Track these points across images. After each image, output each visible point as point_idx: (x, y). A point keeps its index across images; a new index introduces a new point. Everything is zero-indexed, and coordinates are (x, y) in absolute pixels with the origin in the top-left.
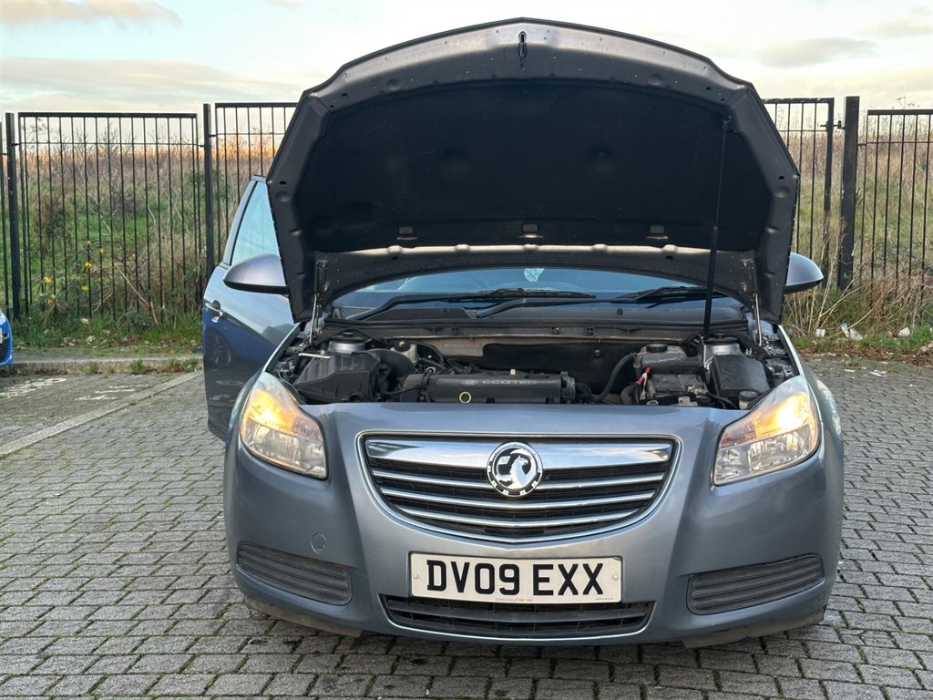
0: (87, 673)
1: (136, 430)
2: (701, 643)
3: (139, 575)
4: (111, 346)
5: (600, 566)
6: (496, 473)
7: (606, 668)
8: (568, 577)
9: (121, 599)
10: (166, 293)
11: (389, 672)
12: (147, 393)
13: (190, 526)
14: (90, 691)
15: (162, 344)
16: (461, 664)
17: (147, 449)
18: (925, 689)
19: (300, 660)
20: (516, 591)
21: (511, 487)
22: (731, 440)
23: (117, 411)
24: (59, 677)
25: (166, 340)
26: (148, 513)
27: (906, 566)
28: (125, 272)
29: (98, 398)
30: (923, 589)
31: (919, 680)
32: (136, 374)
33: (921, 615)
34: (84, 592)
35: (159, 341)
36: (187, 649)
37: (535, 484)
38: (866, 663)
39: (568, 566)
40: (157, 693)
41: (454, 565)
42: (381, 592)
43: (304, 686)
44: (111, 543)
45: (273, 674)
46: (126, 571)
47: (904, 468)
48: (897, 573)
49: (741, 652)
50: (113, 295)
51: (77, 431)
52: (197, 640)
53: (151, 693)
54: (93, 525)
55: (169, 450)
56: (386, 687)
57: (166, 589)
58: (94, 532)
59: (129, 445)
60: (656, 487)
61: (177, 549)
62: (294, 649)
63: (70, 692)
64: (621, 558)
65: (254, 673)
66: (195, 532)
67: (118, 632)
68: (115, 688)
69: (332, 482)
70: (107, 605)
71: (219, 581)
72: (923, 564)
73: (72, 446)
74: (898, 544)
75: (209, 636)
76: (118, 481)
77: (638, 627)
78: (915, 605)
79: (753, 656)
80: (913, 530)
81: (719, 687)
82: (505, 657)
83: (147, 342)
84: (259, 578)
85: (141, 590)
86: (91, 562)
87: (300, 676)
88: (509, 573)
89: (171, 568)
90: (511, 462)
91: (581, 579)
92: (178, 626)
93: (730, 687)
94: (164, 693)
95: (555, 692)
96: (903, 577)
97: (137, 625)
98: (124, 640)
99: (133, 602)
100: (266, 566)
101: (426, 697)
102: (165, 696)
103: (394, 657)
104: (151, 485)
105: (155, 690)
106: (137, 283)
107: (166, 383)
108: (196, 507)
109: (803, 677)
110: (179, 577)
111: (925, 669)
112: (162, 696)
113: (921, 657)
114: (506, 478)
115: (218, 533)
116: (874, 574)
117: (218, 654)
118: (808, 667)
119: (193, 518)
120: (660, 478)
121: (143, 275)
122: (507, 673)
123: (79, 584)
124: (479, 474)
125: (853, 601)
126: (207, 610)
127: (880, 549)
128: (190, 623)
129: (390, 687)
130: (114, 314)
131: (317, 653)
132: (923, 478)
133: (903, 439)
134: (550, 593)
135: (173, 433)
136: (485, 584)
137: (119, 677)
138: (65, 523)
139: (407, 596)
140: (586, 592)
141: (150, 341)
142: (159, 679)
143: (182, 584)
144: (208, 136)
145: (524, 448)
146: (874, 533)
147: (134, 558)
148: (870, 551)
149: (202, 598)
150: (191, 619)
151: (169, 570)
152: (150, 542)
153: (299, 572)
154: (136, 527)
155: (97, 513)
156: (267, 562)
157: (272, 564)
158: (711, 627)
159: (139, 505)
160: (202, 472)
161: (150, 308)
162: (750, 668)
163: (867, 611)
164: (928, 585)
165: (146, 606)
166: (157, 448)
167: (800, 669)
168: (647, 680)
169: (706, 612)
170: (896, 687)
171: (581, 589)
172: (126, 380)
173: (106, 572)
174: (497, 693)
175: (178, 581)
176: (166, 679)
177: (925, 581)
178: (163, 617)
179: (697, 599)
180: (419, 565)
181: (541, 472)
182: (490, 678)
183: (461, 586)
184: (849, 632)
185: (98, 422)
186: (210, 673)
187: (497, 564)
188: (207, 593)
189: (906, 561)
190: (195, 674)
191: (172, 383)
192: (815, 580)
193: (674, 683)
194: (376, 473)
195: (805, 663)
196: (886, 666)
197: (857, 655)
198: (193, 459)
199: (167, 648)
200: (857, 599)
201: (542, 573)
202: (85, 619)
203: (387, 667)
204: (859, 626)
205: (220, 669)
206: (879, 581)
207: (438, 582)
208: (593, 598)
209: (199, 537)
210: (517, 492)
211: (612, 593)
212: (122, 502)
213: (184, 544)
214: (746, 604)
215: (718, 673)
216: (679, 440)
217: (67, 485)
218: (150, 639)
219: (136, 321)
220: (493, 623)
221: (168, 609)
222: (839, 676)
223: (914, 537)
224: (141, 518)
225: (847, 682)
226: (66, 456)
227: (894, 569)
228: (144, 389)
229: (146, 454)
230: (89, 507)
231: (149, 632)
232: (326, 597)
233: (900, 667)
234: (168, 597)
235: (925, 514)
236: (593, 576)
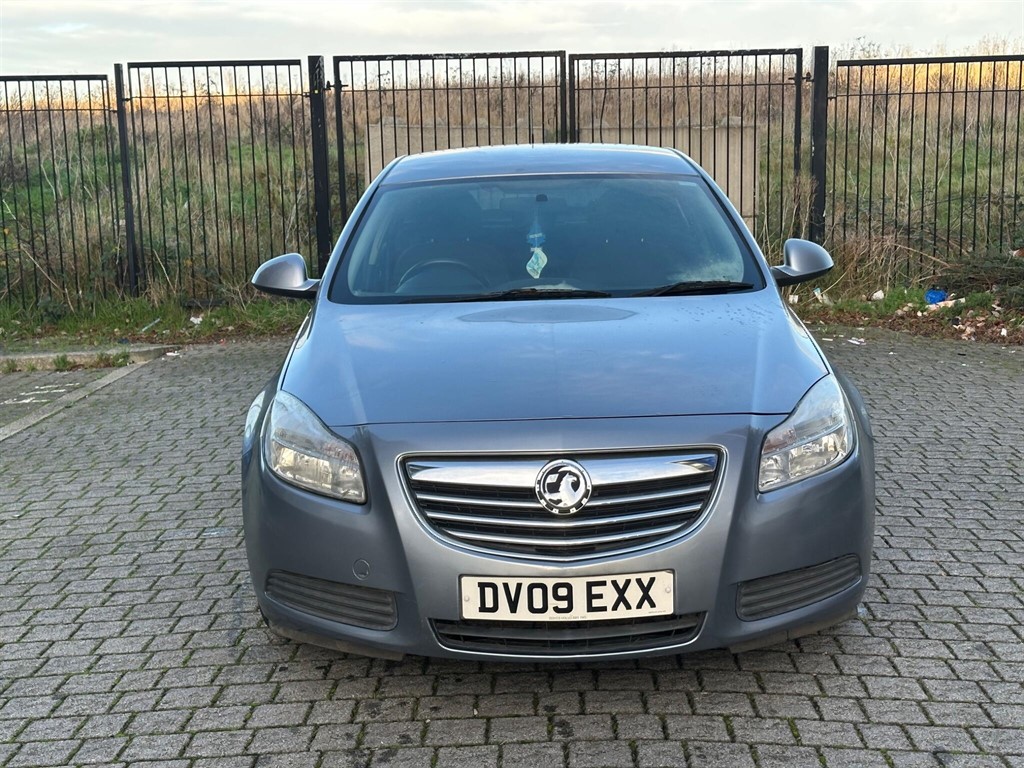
0: (112, 711)
1: (81, 437)
2: (745, 648)
3: (136, 602)
4: (22, 339)
5: (652, 580)
6: (545, 492)
7: (649, 676)
8: (621, 592)
9: (124, 630)
10: (82, 278)
11: (431, 693)
12: (81, 394)
13: (175, 546)
14: (123, 731)
15: (81, 334)
16: (502, 681)
17: (101, 459)
18: (960, 679)
19: (335, 686)
20: (569, 609)
21: (561, 505)
22: (773, 447)
23: (52, 416)
24: (84, 718)
25: (85, 330)
26: (125, 533)
27: (920, 552)
28: (34, 255)
29: (27, 401)
30: (941, 575)
31: (953, 671)
32: (61, 371)
33: (944, 602)
34: (82, 624)
35: (78, 331)
36: (213, 681)
37: (584, 501)
38: (899, 655)
39: (621, 581)
40: (195, 729)
41: (506, 586)
42: (431, 617)
43: (347, 713)
44: (95, 568)
45: (311, 702)
46: (120, 599)
47: (901, 446)
48: (912, 560)
49: (776, 651)
50: (21, 280)
51: (14, 441)
52: (220, 670)
53: (188, 729)
54: (68, 549)
55: (126, 460)
56: (432, 709)
57: (170, 617)
58: (72, 556)
59: (78, 455)
60: (704, 498)
61: (169, 572)
62: (325, 674)
63: (101, 734)
64: (673, 571)
65: (291, 703)
66: (183, 552)
67: (133, 666)
68: (148, 726)
69: (373, 509)
70: (111, 637)
71: (225, 605)
72: (936, 549)
73: (14, 459)
74: (909, 529)
75: (232, 665)
76: (80, 498)
77: (690, 637)
78: (935, 592)
79: (789, 655)
80: (920, 513)
81: (763, 690)
82: (545, 671)
83: (63, 333)
84: (291, 605)
85: (142, 619)
86: (79, 590)
87: (339, 702)
88: (563, 592)
89: (169, 593)
90: (560, 479)
91: (634, 594)
92: (194, 656)
93: (773, 688)
94: (203, 728)
95: (604, 705)
96: (920, 564)
97: (151, 657)
98: (143, 674)
99: (138, 633)
100: (301, 594)
101: (475, 717)
102: (205, 731)
103: (432, 678)
104: (118, 501)
105: (191, 726)
106: (49, 270)
107: (98, 381)
108: (176, 524)
109: (841, 674)
110: (181, 603)
111: (957, 659)
112: (201, 731)
113: (952, 646)
114: (555, 497)
115: (209, 552)
116: (891, 562)
117: (246, 684)
118: (845, 663)
119: (176, 537)
120: (707, 488)
121: (54, 255)
122: (551, 687)
123: (74, 616)
124: (527, 493)
125: (875, 592)
126: (221, 638)
127: (892, 535)
128: (208, 653)
129: (435, 709)
130: (24, 302)
131: (351, 678)
132: (921, 456)
133: (893, 415)
134: (604, 609)
135: (125, 440)
136: (538, 604)
137: (148, 714)
138: (36, 548)
139: (458, 619)
140: (639, 606)
141: (68, 331)
142: (192, 714)
143: (186, 610)
144: (121, 99)
145: (572, 465)
146: (883, 518)
147: (126, 584)
148: (882, 537)
149: (212, 624)
150: (207, 648)
151: (166, 596)
152: (136, 567)
153: (338, 599)
154: (116, 550)
155: (68, 534)
156: (302, 589)
157: (307, 591)
158: (759, 632)
159: (112, 524)
160: (171, 483)
161: (64, 294)
162: (789, 668)
163: (891, 601)
164: (945, 571)
165: (154, 636)
166: (111, 458)
167: (837, 666)
168: (692, 687)
169: (754, 617)
170: (932, 678)
171: (634, 603)
172: (51, 378)
173: (99, 601)
174: (547, 708)
175: (181, 607)
176: (199, 714)
177: (941, 567)
178: (176, 647)
179: (745, 606)
180: (470, 588)
181: (590, 488)
182: (536, 694)
183: (513, 607)
184: (877, 624)
185: (35, 430)
186: (244, 704)
187: (550, 583)
188: (216, 618)
189: (920, 546)
190: (228, 706)
191: (105, 381)
192: (853, 579)
193: (718, 688)
194: (419, 496)
195: (841, 659)
196: (918, 657)
197: (889, 648)
198: (155, 468)
199: (191, 681)
200: (878, 590)
201: (595, 590)
202: (91, 654)
203: (428, 689)
204: (886, 618)
205: (254, 700)
206: (897, 569)
207: (489, 604)
208: (646, 611)
209: (190, 557)
210: (567, 510)
211: (665, 605)
212: (92, 522)
213: (176, 566)
214: (791, 608)
215: (759, 675)
216: (724, 449)
217: (23, 505)
218: (170, 672)
219: (50, 310)
220: (545, 641)
221: (180, 639)
222: (877, 670)
223: (923, 520)
224: (119, 539)
225: (885, 676)
226: (11, 471)
227: (909, 555)
228: (76, 388)
229: (101, 466)
230: (58, 528)
231: (166, 664)
232: (369, 623)
233: (932, 658)
234: (175, 625)
235: (929, 495)
236: (646, 590)
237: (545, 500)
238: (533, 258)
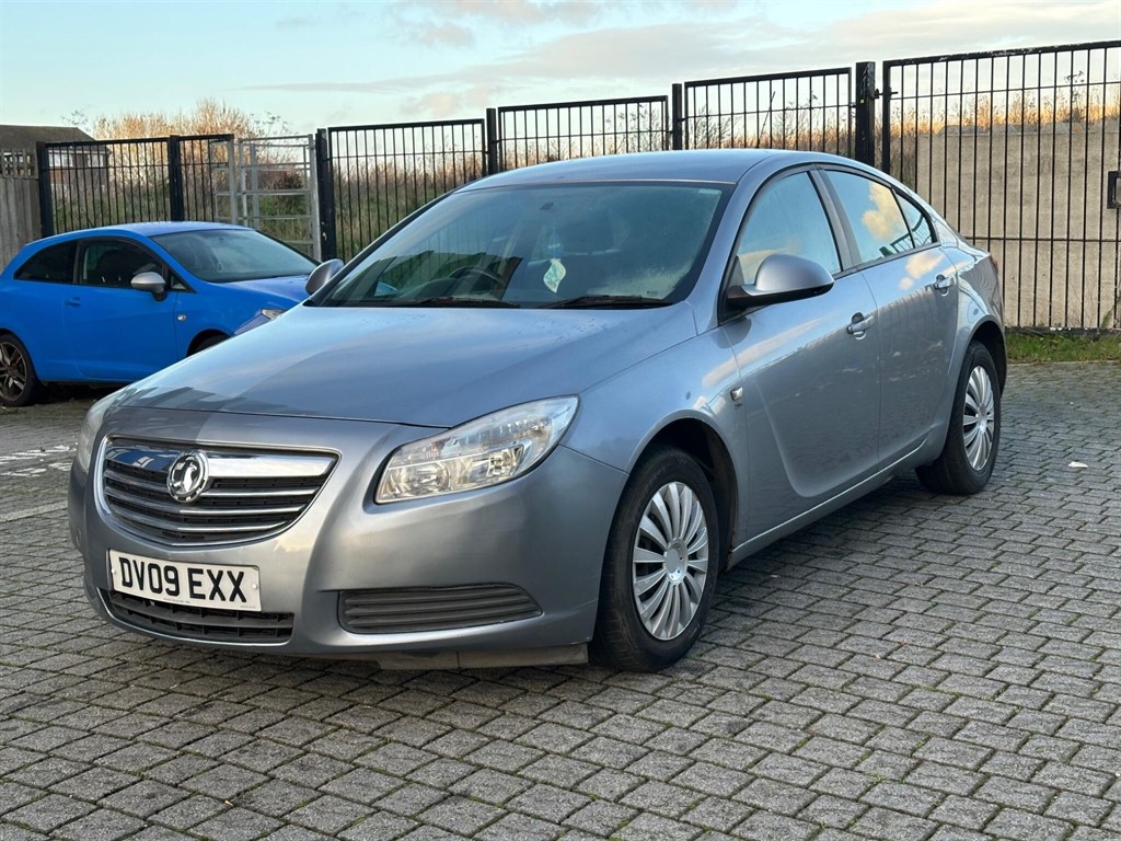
5: (241, 574)
6: (173, 478)
8: (216, 582)
20: (177, 593)
21: (181, 492)
37: (199, 491)
39: (215, 570)
41: (135, 562)
42: (99, 587)
60: (308, 501)
64: (258, 569)
88: (171, 575)
90: (185, 468)
91: (227, 586)
120: (311, 492)
134: (203, 597)
136: (156, 584)
139: (109, 590)
169: (366, 630)
170: (614, 738)
171: (227, 594)
179: (352, 617)
180: (115, 562)
181: (207, 479)
183: (142, 584)
187: (162, 565)
192: (524, 613)
201: (196, 577)
207: (128, 579)
208: (237, 605)
210: (184, 497)
211: (254, 604)
216: (344, 456)
236: (237, 583)
238: (551, 270)
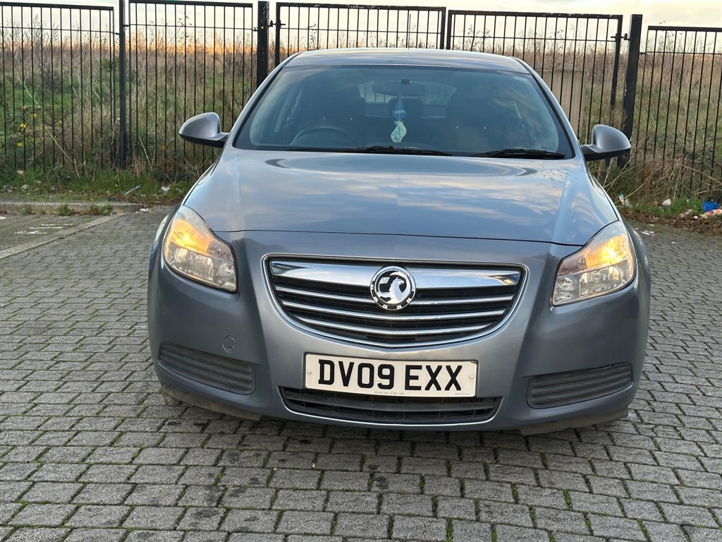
0: (33, 444)
1: (65, 258)
2: (534, 432)
3: (73, 369)
4: (41, 193)
5: (459, 368)
6: (377, 291)
7: (455, 450)
8: (434, 375)
9: (59, 388)
10: (86, 153)
11: (281, 449)
12: (73, 230)
13: (113, 333)
14: (37, 458)
15: (83, 194)
16: (339, 445)
17: (75, 273)
18: (708, 472)
19: (209, 438)
20: (390, 386)
21: (389, 302)
22: (566, 270)
23: (48, 243)
24: (10, 447)
25: (86, 190)
26: (78, 322)
27: (683, 377)
28: (54, 135)
29: (33, 233)
30: (698, 395)
31: (702, 465)
32: (63, 215)
33: (699, 414)
34: (28, 381)
35: (81, 190)
36: (115, 428)
37: (409, 301)
38: (660, 450)
39: (434, 367)
40: (93, 461)
41: (341, 364)
42: (280, 385)
43: (213, 458)
44: (49, 344)
45: (187, 448)
46: (62, 366)
47: (675, 304)
48: (676, 382)
49: (560, 439)
50: (44, 152)
51: (16, 257)
52: (123, 421)
53: (88, 461)
54: (33, 329)
55: (92, 274)
56: (280, 461)
57: (96, 381)
58: (35, 335)
59: (59, 269)
60: (507, 306)
61: (103, 350)
62: (203, 430)
63: (20, 459)
64: (476, 362)
65: (172, 448)
66: (117, 337)
67: (58, 413)
68: (57, 457)
69: (241, 297)
70: (47, 392)
71: (139, 376)
72: (695, 376)
73: (13, 269)
74: (676, 360)
75: (133, 418)
76: (52, 296)
77: (488, 417)
78: (693, 407)
79: (570, 443)
80: (686, 350)
81: (546, 467)
82: (373, 439)
83: (71, 191)
84: (177, 371)
85: (75, 381)
86: (33, 358)
87: (209, 451)
88: (386, 372)
89: (98, 364)
90: (390, 282)
91: (444, 378)
92: (107, 409)
93: (554, 466)
94: (98, 462)
95: (416, 467)
96: (682, 385)
97: (73, 408)
98: (64, 419)
99: (69, 390)
100: (184, 362)
101: (312, 469)
102: (100, 464)
103: (285, 438)
104: (79, 300)
105: (90, 459)
106: (64, 144)
107: (88, 223)
108: (117, 319)
109: (611, 460)
110: (106, 372)
111: (706, 456)
112: (96, 463)
113: (702, 446)
114: (385, 295)
115: (136, 339)
116: (659, 383)
117: (141, 432)
118: (614, 452)
119: (115, 327)
120: (510, 298)
121: (68, 137)
122: (376, 452)
123: (24, 375)
124: (363, 291)
125: (645, 403)
126: (130, 398)
127: (662, 364)
128: (117, 408)
129: (283, 461)
130: (44, 168)
131: (222, 433)
132: (690, 312)
133: (671, 282)
134: (419, 388)
135: (95, 262)
136: (366, 380)
137: (60, 448)
138: (10, 327)
139: (301, 388)
140: (448, 388)
141: (74, 191)
142: (93, 450)
143: (108, 377)
144: (122, 26)
145: (401, 271)
146: (656, 352)
147: (68, 356)
148: (654, 365)
149: (125, 388)
150: (117, 404)
151: (97, 366)
152: (80, 346)
153: (211, 367)
154: (68, 333)
155: (36, 320)
156: (185, 359)
157: (189, 361)
158: (543, 419)
159: (70, 315)
160: (121, 291)
161: (73, 163)
162: (569, 452)
163: (656, 410)
164: (702, 392)
165: (80, 394)
166: (82, 272)
167: (608, 454)
168: (489, 459)
169: (542, 406)
170: (685, 469)
171: (443, 385)
172: (54, 220)
173: (46, 367)
174: (370, 467)
175: (105, 375)
176: (99, 451)
177: (699, 389)
178: (94, 402)
179: (534, 396)
180: (312, 364)
181: (414, 290)
182: (364, 456)
183: (346, 381)
184: (644, 426)
185: (33, 251)
186: (135, 446)
187: (376, 364)
188: (129, 384)
189: (683, 373)
190: (123, 447)
191: (92, 224)
192: (626, 384)
193: (510, 462)
194: (278, 288)
195: (612, 449)
196: (675, 453)
197: (651, 444)
198: (112, 281)
199: (99, 426)
200: (647, 402)
201: (413, 373)
202: (30, 402)
203: (280, 446)
204: (651, 422)
205: (143, 444)
206: (663, 388)
207: (327, 378)
208: (453, 393)
209: (121, 341)
210: (395, 306)
211: (468, 389)
212: (56, 313)
213: (109, 347)
214: (572, 401)
215: (544, 456)
216: (527, 268)
217: (10, 298)
218: (85, 419)
219: (62, 174)
220: (370, 411)
221: (98, 397)
222: (639, 459)
223: (688, 355)
224: (73, 325)
225: (646, 464)
226: (8, 276)
227: (674, 379)
228: (70, 227)
229: (74, 277)
230: (30, 315)
231: (83, 413)
232: (234, 388)
233: (686, 454)
234: (98, 387)
235: (693, 339)
236: (454, 375)
237: (377, 297)
238: (396, 129)
